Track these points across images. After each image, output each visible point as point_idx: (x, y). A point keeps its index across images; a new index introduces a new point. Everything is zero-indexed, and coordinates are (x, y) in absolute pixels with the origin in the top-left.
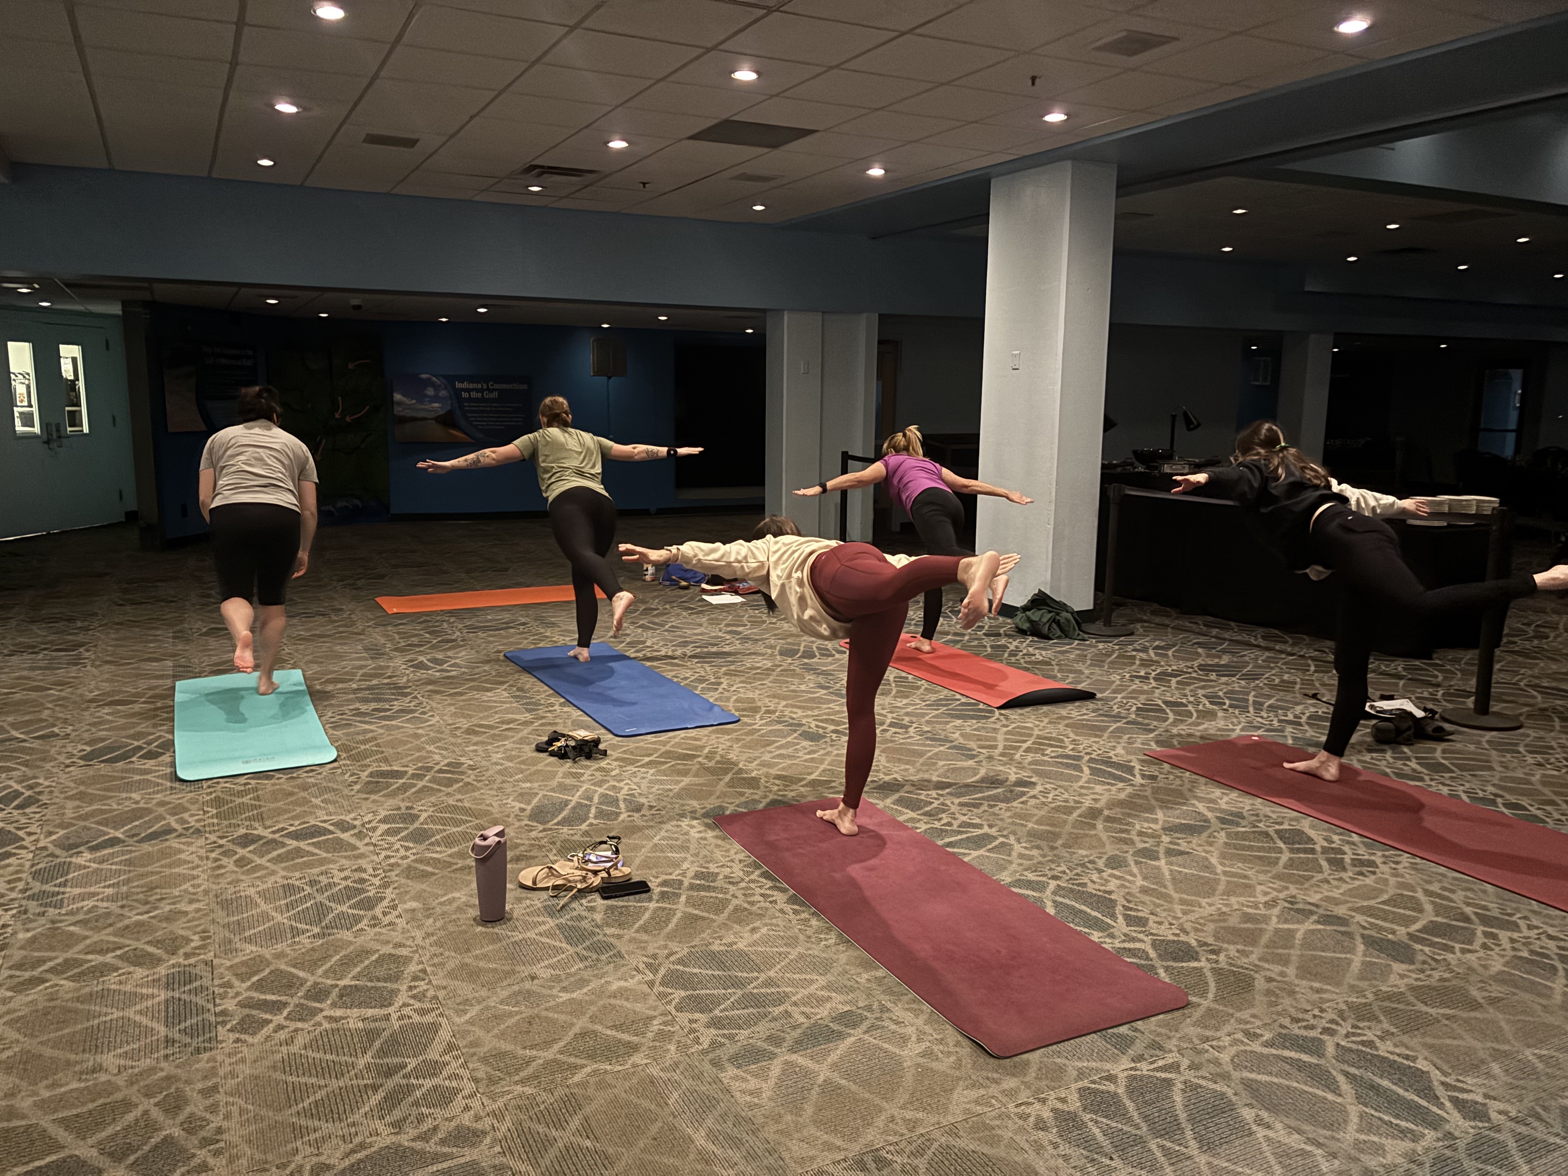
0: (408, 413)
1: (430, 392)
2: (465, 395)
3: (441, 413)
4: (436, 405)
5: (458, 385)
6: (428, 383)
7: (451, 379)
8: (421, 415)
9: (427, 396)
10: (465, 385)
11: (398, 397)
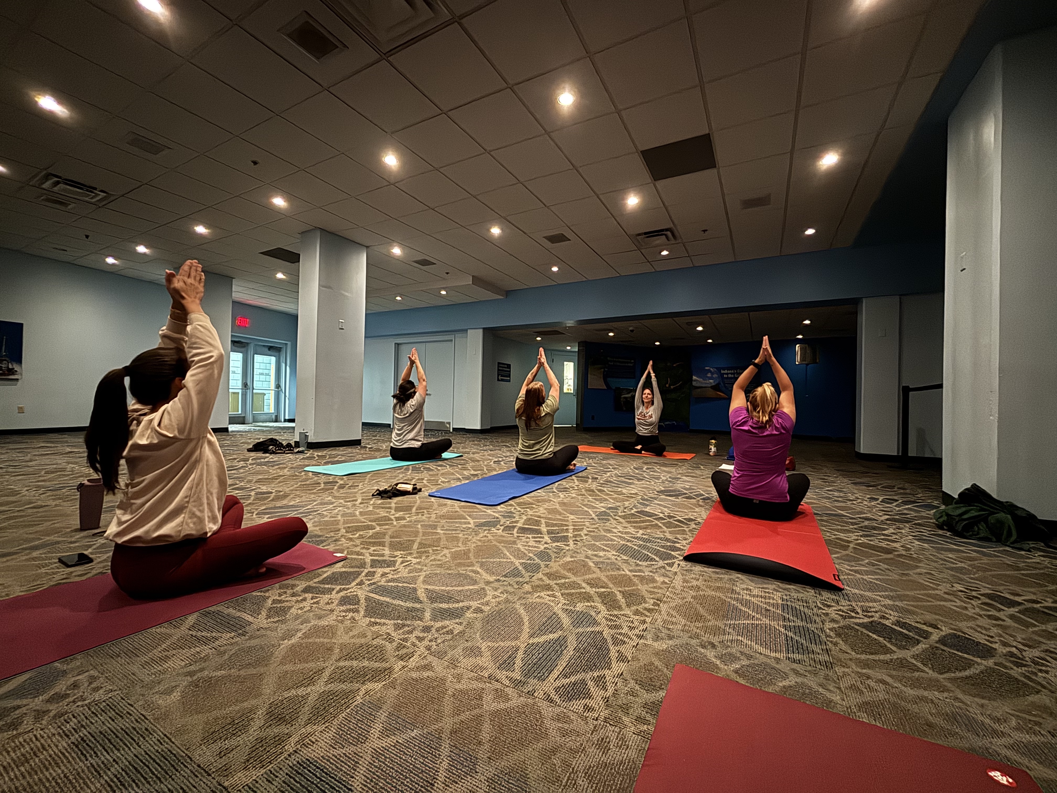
0: (698, 385)
1: (709, 375)
2: (725, 376)
3: (713, 384)
4: (711, 381)
5: (722, 372)
6: (709, 371)
7: (719, 369)
8: (704, 385)
9: (707, 377)
10: (726, 371)
11: (694, 378)
